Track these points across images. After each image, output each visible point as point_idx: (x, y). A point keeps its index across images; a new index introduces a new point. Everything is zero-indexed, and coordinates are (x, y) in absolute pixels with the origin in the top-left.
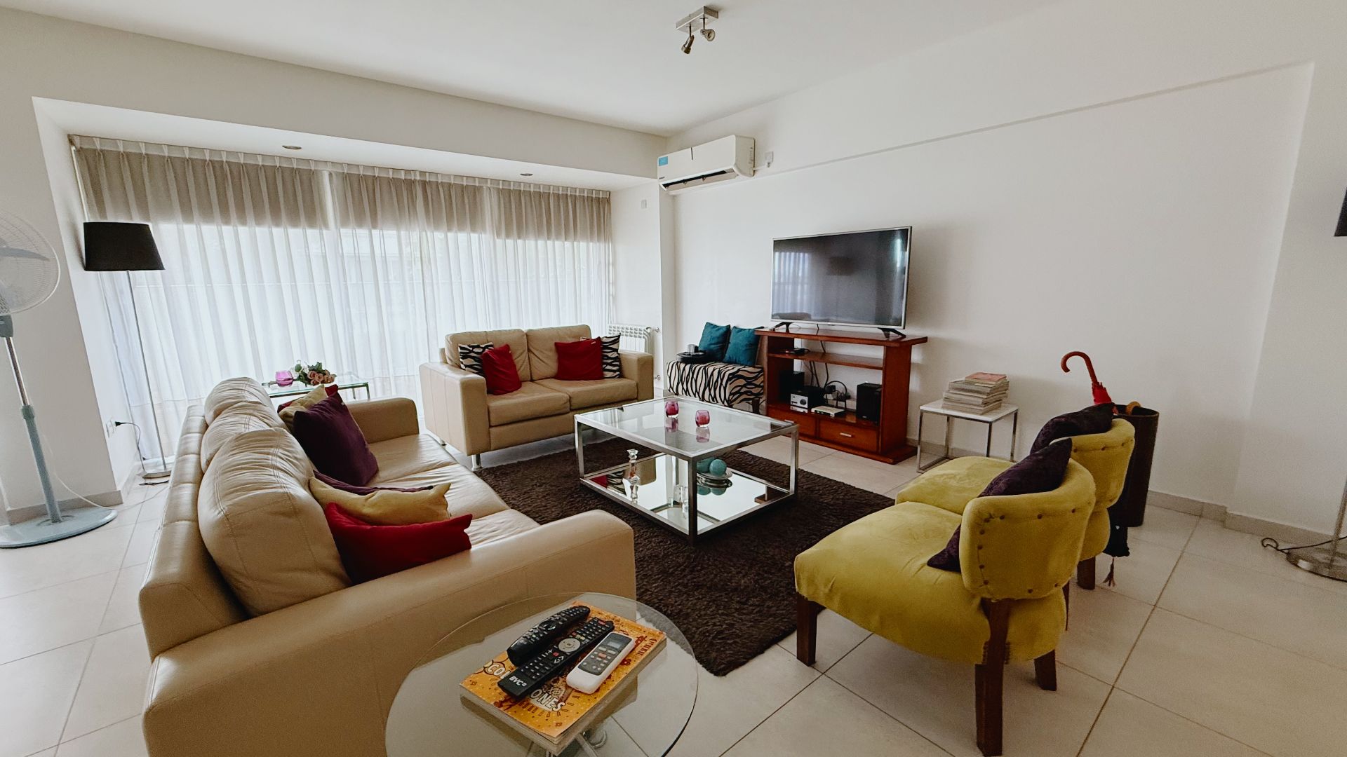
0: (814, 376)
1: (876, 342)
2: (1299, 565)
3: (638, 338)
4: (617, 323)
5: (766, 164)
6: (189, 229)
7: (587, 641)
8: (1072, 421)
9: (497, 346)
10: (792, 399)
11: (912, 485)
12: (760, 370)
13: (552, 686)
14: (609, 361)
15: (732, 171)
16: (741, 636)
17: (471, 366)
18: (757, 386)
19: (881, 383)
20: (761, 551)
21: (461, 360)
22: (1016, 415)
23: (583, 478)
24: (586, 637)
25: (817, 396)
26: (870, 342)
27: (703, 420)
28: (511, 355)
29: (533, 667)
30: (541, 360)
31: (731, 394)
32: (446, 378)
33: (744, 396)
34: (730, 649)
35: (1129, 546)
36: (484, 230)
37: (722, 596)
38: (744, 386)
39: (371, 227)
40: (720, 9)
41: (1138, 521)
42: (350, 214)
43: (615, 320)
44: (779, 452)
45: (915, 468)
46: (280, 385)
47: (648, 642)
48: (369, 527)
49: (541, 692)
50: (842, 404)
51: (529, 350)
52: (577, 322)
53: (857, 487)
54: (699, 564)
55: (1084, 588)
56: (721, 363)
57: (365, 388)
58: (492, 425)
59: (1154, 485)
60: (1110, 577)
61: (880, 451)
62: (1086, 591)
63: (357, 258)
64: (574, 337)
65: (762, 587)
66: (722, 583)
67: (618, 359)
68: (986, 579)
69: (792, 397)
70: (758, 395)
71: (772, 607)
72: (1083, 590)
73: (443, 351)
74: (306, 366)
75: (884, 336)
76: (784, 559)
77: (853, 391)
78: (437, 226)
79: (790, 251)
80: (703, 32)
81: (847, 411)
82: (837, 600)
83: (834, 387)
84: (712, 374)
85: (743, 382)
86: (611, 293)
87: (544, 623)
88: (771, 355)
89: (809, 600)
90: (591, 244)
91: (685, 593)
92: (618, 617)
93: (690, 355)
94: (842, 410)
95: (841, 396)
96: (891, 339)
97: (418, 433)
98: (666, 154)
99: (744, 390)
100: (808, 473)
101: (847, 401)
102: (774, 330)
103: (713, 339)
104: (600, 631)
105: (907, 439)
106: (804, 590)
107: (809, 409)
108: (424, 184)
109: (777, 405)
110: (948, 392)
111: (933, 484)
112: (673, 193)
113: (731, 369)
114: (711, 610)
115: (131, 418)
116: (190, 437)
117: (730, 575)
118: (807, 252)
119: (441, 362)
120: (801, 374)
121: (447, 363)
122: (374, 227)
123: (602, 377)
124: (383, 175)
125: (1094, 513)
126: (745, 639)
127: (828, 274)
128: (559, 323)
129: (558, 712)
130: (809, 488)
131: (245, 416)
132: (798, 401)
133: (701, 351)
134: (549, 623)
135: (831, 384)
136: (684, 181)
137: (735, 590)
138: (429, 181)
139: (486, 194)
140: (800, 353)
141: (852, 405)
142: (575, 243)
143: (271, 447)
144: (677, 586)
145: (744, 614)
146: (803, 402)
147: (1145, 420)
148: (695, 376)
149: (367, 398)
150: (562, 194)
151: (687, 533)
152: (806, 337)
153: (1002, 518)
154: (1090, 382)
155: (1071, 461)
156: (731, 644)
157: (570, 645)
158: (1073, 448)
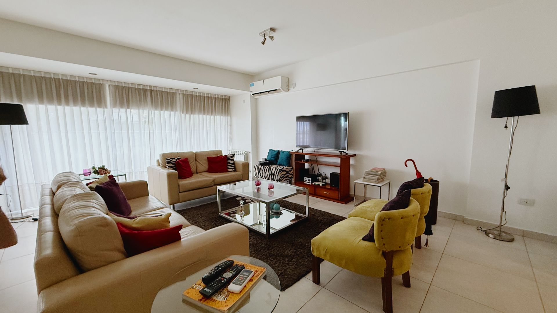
0: (313, 170)
1: (336, 156)
2: (490, 236)
3: (241, 155)
4: (233, 149)
5: (293, 87)
6: (42, 107)
7: (235, 273)
8: (410, 184)
9: (182, 159)
10: (305, 179)
11: (354, 210)
12: (291, 168)
13: (222, 291)
14: (230, 165)
15: (280, 89)
16: (290, 274)
17: (171, 167)
18: (290, 174)
19: (339, 172)
20: (296, 240)
21: (167, 164)
22: (389, 183)
23: (220, 213)
24: (234, 272)
25: (315, 178)
26: (335, 156)
27: (271, 187)
28: (188, 162)
29: (214, 284)
30: (201, 164)
31: (280, 178)
32: (160, 172)
33: (286, 178)
34: (286, 280)
35: (432, 231)
36: (176, 110)
37: (281, 259)
38: (286, 174)
39: (126, 108)
40: (276, 29)
41: (435, 223)
42: (118, 103)
43: (231, 148)
44: (301, 200)
45: (354, 205)
46: (85, 175)
47: (259, 272)
48: (137, 232)
49: (217, 294)
50: (324, 181)
51: (196, 160)
52: (215, 149)
53: (332, 213)
54: (271, 246)
55: (418, 248)
56: (276, 165)
57: (125, 176)
58: (180, 191)
59: (440, 209)
60: (427, 243)
61: (340, 200)
62: (419, 249)
63: (120, 122)
64: (215, 155)
65: (297, 254)
66: (281, 253)
67: (234, 164)
68: (384, 243)
69: (305, 178)
70: (291, 178)
71: (302, 262)
72: (417, 249)
73: (158, 161)
74: (97, 167)
75: (340, 154)
76: (305, 243)
77: (329, 176)
78: (156, 108)
79: (301, 121)
80: (270, 37)
81: (326, 184)
82: (328, 256)
83: (321, 174)
84: (272, 170)
85: (285, 173)
86: (230, 137)
87: (216, 267)
88: (296, 162)
89: (317, 257)
90: (222, 117)
91: (266, 259)
92: (246, 264)
93: (263, 162)
94: (324, 183)
95: (324, 178)
96: (342, 155)
97: (148, 195)
98: (253, 82)
99: (285, 176)
100: (312, 208)
101: (326, 180)
102: (297, 151)
103: (273, 155)
104: (240, 269)
105: (349, 194)
106: (315, 253)
107: (312, 183)
108: (151, 91)
109: (299, 182)
110: (364, 175)
111: (361, 210)
112: (256, 97)
113: (280, 168)
114: (277, 265)
115: (5, 192)
116: (45, 198)
117: (284, 250)
118: (308, 122)
119: (157, 166)
120: (308, 169)
121: (160, 166)
122: (128, 108)
123: (227, 171)
124: (133, 87)
125: (419, 219)
126: (291, 275)
127: (316, 130)
128: (208, 149)
129: (225, 301)
130: (313, 214)
131: (74, 187)
132: (307, 180)
133: (268, 160)
134: (218, 267)
135: (320, 173)
136: (261, 93)
137: (286, 256)
138: (153, 90)
139: (178, 96)
140: (307, 161)
141: (328, 181)
142: (215, 116)
143: (90, 199)
144: (262, 256)
145: (291, 265)
146: (309, 180)
147: (435, 184)
148: (265, 171)
149: (125, 180)
150: (210, 97)
151: (266, 234)
152: (310, 154)
153: (389, 219)
154: (415, 170)
155: (411, 198)
156: (286, 278)
157: (228, 275)
158: (411, 194)
